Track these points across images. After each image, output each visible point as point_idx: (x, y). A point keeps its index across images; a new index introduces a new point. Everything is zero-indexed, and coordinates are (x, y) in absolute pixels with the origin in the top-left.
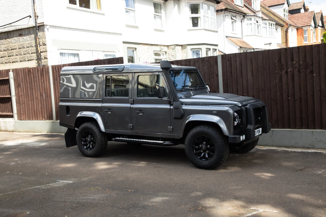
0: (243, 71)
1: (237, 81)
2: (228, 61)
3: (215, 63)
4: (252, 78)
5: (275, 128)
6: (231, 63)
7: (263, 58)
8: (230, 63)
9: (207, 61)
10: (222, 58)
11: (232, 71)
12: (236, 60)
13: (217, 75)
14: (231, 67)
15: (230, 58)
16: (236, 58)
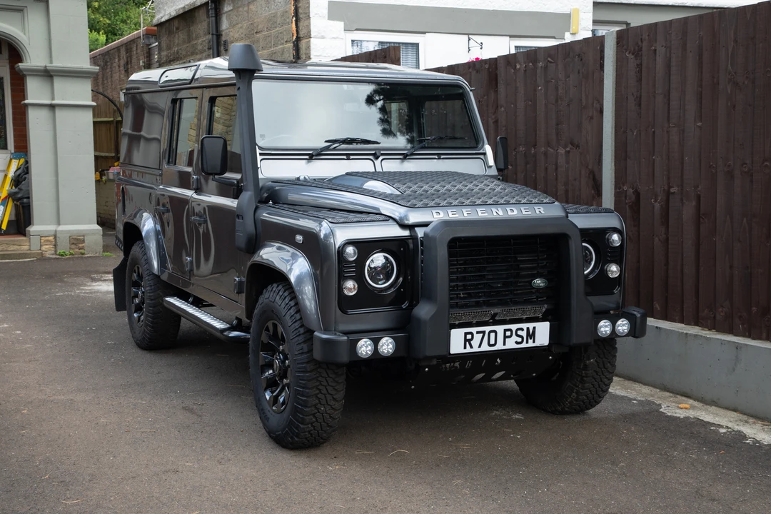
0: (674, 95)
1: (654, 132)
2: (633, 54)
3: (598, 65)
4: (699, 124)
5: (759, 338)
6: (641, 64)
7: (736, 41)
8: (638, 62)
9: (579, 55)
10: (618, 43)
11: (640, 97)
12: (655, 50)
13: (601, 112)
14: (640, 80)
15: (640, 43)
16: (656, 42)
